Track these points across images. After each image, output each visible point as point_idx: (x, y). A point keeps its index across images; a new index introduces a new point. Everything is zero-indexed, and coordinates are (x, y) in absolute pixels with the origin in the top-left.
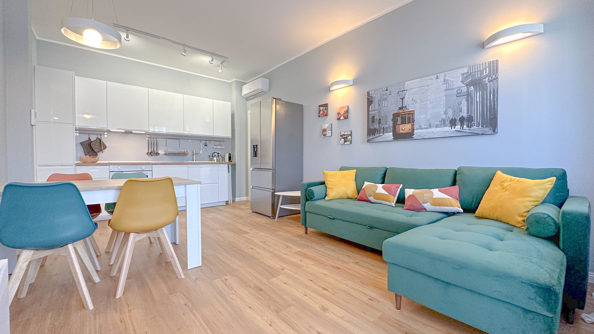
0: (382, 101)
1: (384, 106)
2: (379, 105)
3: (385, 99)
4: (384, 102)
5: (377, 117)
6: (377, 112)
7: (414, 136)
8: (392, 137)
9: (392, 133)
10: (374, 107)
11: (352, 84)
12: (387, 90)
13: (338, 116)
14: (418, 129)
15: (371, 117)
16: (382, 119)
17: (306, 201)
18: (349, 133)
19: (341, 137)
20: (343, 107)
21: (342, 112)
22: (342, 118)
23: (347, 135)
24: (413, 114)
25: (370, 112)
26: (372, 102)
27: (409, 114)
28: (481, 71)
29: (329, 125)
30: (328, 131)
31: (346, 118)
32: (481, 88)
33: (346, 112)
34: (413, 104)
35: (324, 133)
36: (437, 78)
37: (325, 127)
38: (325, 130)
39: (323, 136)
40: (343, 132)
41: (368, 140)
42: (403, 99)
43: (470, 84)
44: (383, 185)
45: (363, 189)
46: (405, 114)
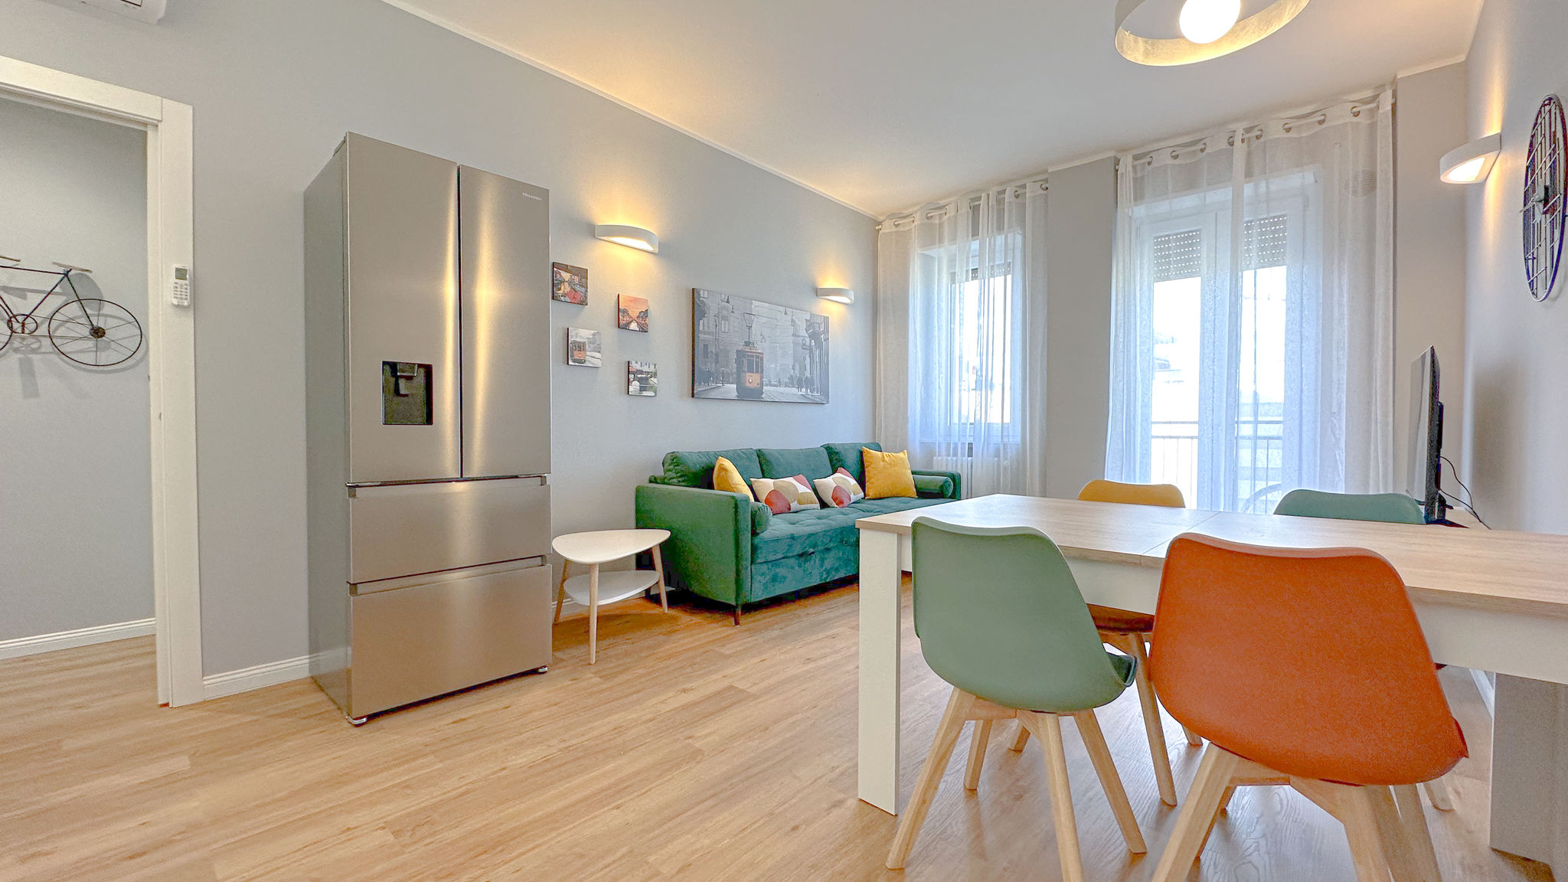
0: (720, 319)
1: (723, 330)
2: (716, 325)
3: (725, 318)
4: (723, 323)
5: (712, 349)
6: (711, 337)
7: (763, 396)
8: (736, 394)
9: (735, 386)
10: (708, 327)
11: (657, 251)
12: (728, 302)
13: (620, 317)
14: (767, 385)
15: (701, 345)
16: (720, 354)
17: (752, 539)
18: (652, 369)
19: (632, 376)
20: (635, 300)
21: (634, 312)
22: (634, 326)
23: (648, 373)
24: (762, 359)
25: (700, 335)
26: (703, 315)
27: (757, 357)
28: (819, 325)
29: (594, 335)
30: (591, 351)
31: (643, 329)
32: (819, 345)
33: (645, 314)
34: (761, 342)
35: (577, 355)
36: (786, 314)
37: (581, 337)
38: (581, 347)
39: (573, 364)
40: (636, 363)
41: (695, 392)
42: (750, 328)
43: (813, 336)
44: (791, 480)
45: (774, 492)
46: (753, 356)
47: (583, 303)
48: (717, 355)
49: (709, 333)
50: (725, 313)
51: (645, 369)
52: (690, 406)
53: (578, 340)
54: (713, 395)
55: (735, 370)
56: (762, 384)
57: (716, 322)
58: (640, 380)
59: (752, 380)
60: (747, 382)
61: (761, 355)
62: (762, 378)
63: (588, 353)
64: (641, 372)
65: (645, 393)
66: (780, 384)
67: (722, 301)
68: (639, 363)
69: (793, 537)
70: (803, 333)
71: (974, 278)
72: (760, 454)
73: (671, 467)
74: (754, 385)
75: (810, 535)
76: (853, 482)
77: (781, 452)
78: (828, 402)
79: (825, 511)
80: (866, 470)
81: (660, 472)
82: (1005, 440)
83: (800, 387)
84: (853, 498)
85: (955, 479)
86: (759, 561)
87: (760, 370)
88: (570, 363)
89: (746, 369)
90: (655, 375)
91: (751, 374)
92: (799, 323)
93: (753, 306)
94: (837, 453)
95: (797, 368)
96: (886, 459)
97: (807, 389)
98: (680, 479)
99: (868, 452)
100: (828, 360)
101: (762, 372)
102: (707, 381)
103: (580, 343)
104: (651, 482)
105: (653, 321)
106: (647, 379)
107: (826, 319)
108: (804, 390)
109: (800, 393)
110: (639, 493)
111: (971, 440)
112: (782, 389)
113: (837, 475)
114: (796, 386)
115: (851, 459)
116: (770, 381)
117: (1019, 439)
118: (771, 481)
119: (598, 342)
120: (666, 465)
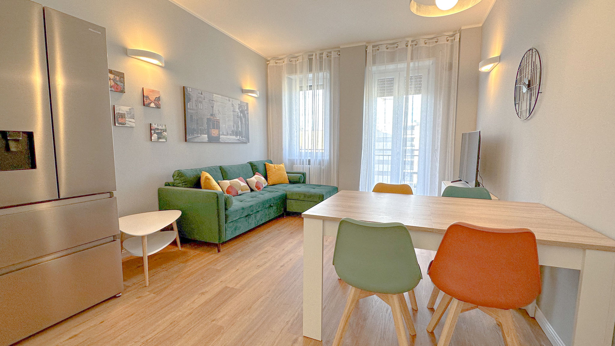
0: (198, 103)
1: (200, 108)
2: (196, 105)
3: (201, 102)
4: (200, 104)
5: (195, 117)
6: (194, 111)
7: (220, 140)
8: (207, 139)
9: (206, 136)
10: (192, 107)
11: (163, 65)
12: (202, 94)
13: (145, 100)
14: (222, 135)
15: (189, 116)
16: (199, 120)
17: (225, 212)
18: (164, 127)
19: (152, 132)
20: (153, 91)
21: (153, 98)
22: (152, 105)
23: (162, 130)
24: (219, 122)
25: (188, 110)
26: (190, 100)
27: (217, 121)
28: (244, 107)
29: (130, 109)
30: (129, 118)
31: (158, 107)
32: (244, 116)
33: (158, 99)
34: (219, 114)
35: (120, 120)
36: (229, 101)
37: (123, 111)
38: (122, 116)
39: (119, 125)
40: (155, 124)
41: (187, 139)
42: (213, 107)
43: (241, 112)
44: (237, 180)
45: (230, 187)
46: (214, 121)
47: (123, 91)
48: (197, 120)
49: (192, 109)
50: (200, 99)
51: (160, 127)
52: (184, 146)
53: (121, 112)
54: (196, 140)
55: (206, 128)
56: (219, 135)
57: (196, 104)
58: (157, 133)
59: (214, 132)
60: (212, 133)
61: (219, 121)
62: (219, 131)
63: (127, 119)
64: (158, 129)
65: (160, 140)
66: (227, 134)
67: (199, 93)
68: (156, 124)
69: (243, 209)
70: (237, 110)
71: (310, 89)
72: (221, 168)
73: (178, 178)
74: (216, 135)
75: (250, 207)
76: (263, 179)
77: (231, 167)
78: (249, 142)
79: (253, 193)
80: (268, 172)
81: (171, 180)
82: (323, 158)
83: (237, 135)
84: (264, 186)
85: (304, 174)
86: (229, 222)
87: (218, 128)
88: (117, 124)
89: (212, 127)
90: (165, 131)
91: (213, 130)
92: (235, 105)
93: (214, 97)
94: (255, 166)
95: (235, 127)
96: (276, 167)
97: (240, 136)
98: (184, 184)
99: (268, 165)
100: (248, 123)
101: (219, 129)
102: (193, 134)
103: (122, 114)
104: (166, 185)
105: (162, 103)
106: (161, 133)
107: (247, 104)
108: (238, 137)
109: (237, 138)
110: (160, 192)
111: (309, 158)
112: (229, 137)
113: (256, 176)
114: (235, 135)
115: (261, 168)
116: (223, 133)
117: (328, 158)
118: (228, 182)
119: (132, 113)
120: (175, 177)
